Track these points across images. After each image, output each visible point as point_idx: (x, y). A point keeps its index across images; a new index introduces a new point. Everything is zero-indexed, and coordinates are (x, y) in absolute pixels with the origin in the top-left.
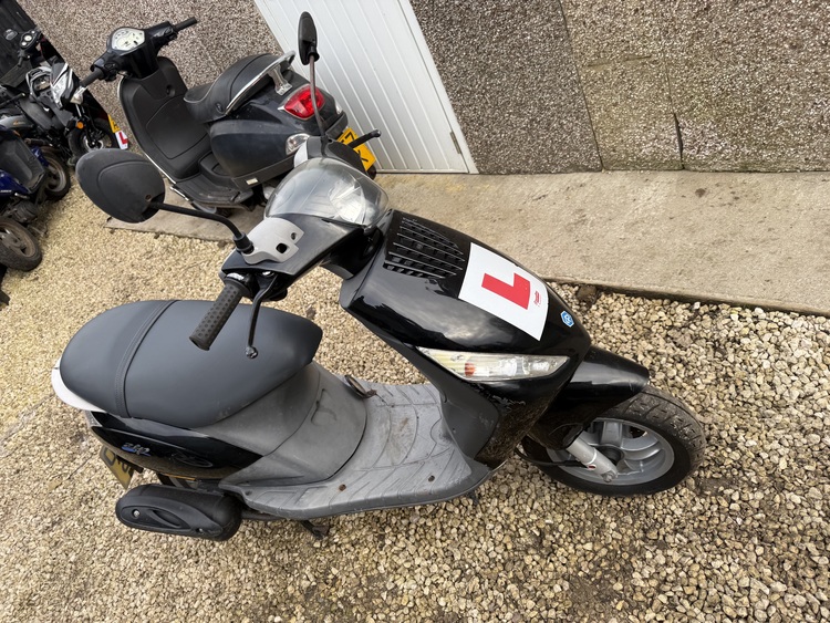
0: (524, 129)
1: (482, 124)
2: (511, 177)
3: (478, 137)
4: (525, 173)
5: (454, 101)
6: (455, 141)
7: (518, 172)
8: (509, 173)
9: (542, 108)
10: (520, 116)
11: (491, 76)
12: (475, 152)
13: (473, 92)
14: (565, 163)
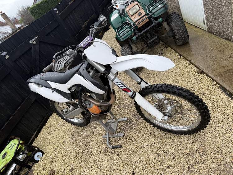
0: (218, 24)
1: (210, 19)
2: (214, 35)
3: (208, 22)
4: (217, 36)
5: (205, 11)
6: (204, 21)
7: (216, 35)
8: (214, 34)
9: (223, 20)
10: (218, 20)
11: (213, 7)
12: (207, 25)
13: (209, 10)
14: (225, 37)
